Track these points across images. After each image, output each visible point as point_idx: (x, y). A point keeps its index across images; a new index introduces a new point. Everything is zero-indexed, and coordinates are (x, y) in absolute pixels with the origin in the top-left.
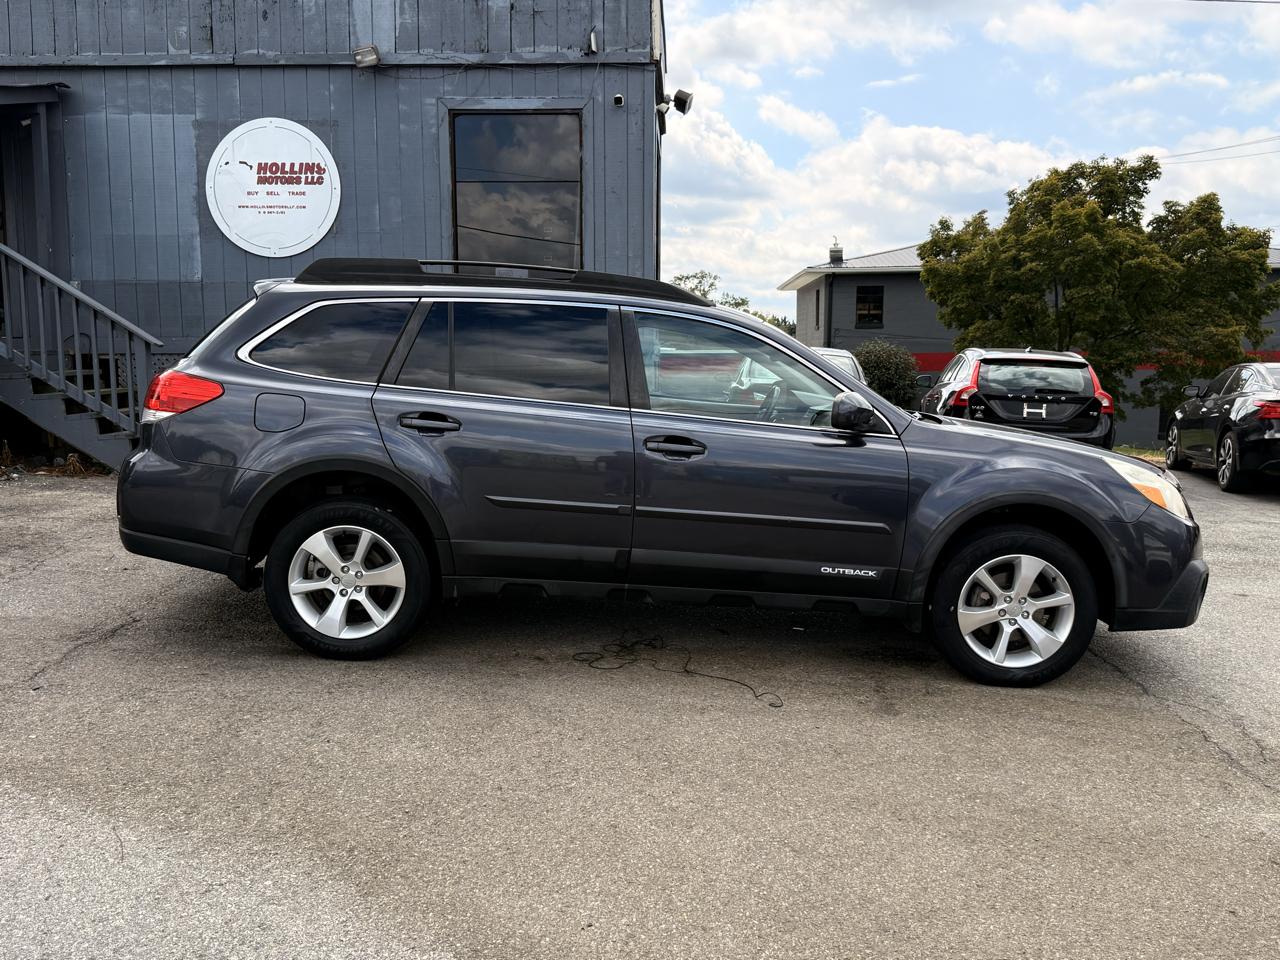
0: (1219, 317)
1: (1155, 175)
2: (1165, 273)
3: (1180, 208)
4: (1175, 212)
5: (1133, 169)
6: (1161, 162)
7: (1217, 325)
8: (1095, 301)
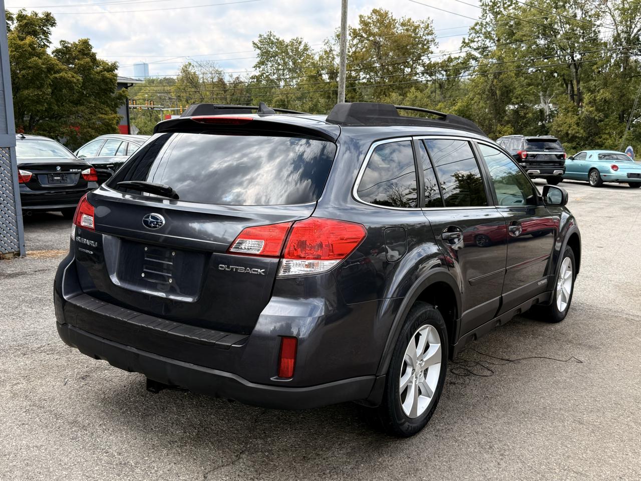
0: (102, 109)
1: (53, 24)
2: (75, 83)
3: (69, 45)
4: (66, 47)
5: (41, 19)
6: (55, 17)
7: (102, 113)
8: (43, 97)
